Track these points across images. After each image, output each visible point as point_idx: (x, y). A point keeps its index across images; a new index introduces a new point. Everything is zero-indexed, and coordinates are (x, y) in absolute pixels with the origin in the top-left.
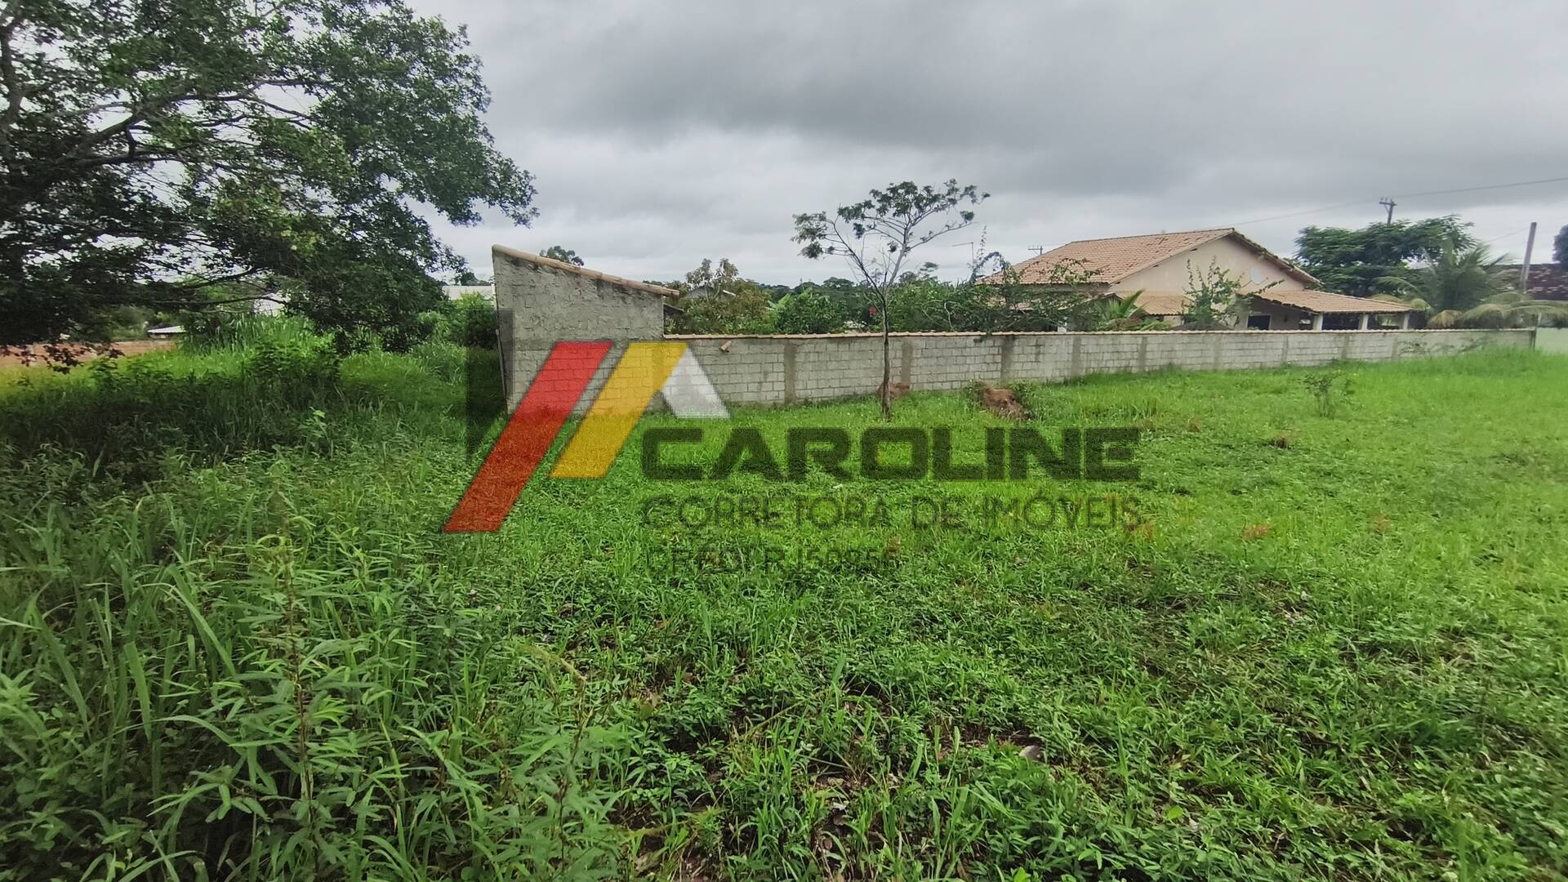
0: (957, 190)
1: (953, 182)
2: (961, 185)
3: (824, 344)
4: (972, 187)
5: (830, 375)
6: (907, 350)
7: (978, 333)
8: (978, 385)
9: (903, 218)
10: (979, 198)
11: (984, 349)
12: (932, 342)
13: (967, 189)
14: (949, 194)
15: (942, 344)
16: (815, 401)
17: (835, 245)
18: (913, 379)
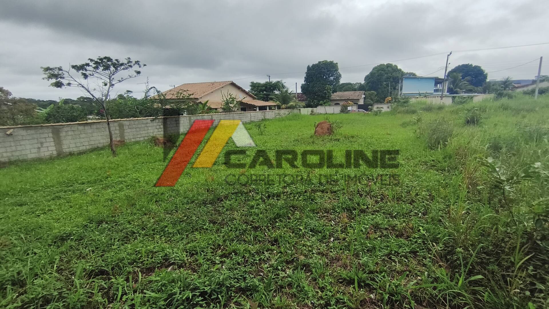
0: (131, 62)
1: (129, 58)
2: (133, 60)
3: (76, 127)
4: (138, 61)
5: (82, 140)
6: (121, 126)
7: (152, 117)
8: (153, 137)
9: (107, 72)
10: (142, 66)
11: (155, 123)
12: (132, 122)
13: (136, 62)
14: (128, 63)
15: (137, 122)
16: (75, 153)
17: (71, 82)
18: (126, 138)
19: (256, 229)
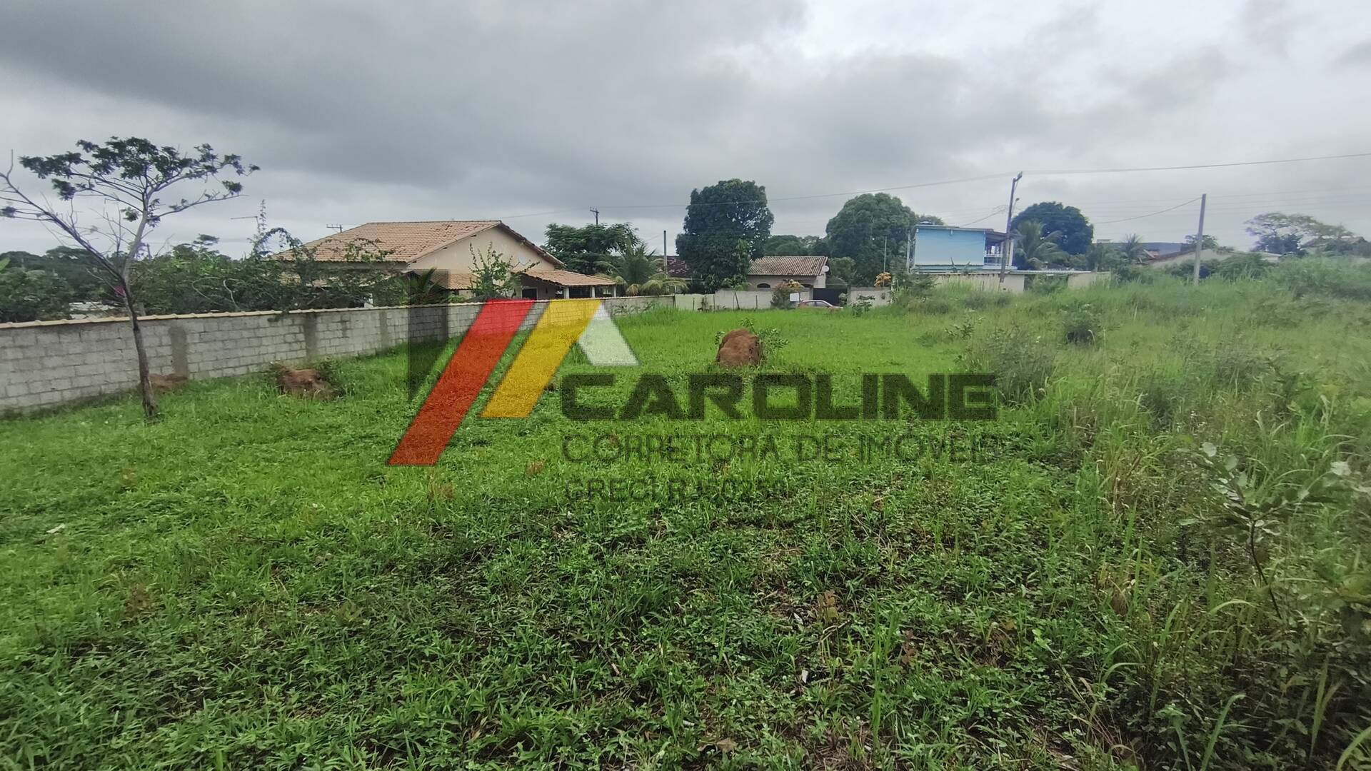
0: (214, 157)
1: (208, 147)
2: (220, 151)
3: (32, 333)
4: (234, 157)
5: (50, 374)
6: (178, 336)
7: (272, 312)
8: (274, 368)
9: (138, 181)
10: (247, 170)
11: (282, 329)
12: (214, 324)
13: (227, 158)
14: (204, 160)
15: (227, 325)
16: (25, 412)
17: (15, 205)
18: (192, 368)
19: (582, 650)
